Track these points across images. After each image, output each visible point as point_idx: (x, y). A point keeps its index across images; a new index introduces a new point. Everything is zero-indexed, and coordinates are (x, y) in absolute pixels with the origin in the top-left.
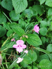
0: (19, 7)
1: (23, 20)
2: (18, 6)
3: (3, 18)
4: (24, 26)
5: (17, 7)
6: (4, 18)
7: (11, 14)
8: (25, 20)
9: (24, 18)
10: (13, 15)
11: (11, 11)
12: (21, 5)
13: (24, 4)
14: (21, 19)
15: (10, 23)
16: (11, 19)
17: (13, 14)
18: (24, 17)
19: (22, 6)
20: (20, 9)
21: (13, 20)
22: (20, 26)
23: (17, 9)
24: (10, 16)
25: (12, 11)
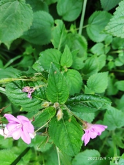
1: (107, 51)
3: (74, 7)
4: (91, 68)
6: (78, 8)
7: (97, 17)
8: (110, 57)
9: (112, 50)
10: (99, 24)
11: (102, 10)
14: (106, 46)
15: (78, 31)
16: (87, 26)
17: (99, 21)
18: (114, 48)
21: (88, 30)
22: (84, 62)
24: (91, 18)
25: (104, 12)
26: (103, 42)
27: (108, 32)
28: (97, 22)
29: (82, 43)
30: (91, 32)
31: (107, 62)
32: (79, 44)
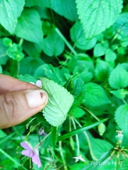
0: (96, 19)
2: (93, 16)
5: (90, 18)
9: (109, 40)
12: (101, 12)
13: (110, 6)
14: (103, 42)
19: (104, 12)
20: (100, 25)
23: (88, 26)
26: (98, 42)
27: (91, 37)
28: (78, 35)
29: (83, 59)
30: (82, 46)
31: (116, 51)
32: (82, 62)
